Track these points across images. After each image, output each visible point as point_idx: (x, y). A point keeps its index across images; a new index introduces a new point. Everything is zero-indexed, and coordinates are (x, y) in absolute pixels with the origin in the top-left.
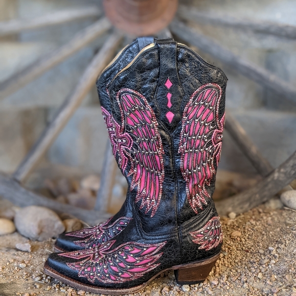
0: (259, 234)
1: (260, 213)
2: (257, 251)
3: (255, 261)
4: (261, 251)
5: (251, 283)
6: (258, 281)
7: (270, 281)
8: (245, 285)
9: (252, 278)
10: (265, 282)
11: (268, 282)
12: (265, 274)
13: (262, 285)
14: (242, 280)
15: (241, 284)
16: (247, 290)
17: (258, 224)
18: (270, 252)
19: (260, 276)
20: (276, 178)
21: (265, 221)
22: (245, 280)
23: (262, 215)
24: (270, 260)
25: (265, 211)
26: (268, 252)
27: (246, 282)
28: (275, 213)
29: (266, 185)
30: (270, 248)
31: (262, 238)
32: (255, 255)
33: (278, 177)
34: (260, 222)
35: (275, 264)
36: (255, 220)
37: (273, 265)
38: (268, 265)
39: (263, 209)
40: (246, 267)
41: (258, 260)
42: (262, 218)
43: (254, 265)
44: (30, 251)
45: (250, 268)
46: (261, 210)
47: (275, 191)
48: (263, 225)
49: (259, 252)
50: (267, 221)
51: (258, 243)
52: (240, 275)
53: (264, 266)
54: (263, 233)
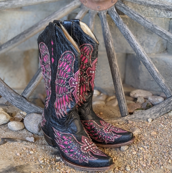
0: (166, 133)
1: (166, 119)
2: (167, 145)
3: (166, 151)
4: (169, 145)
5: (165, 166)
6: (169, 165)
8: (162, 167)
9: (166, 163)
13: (171, 167)
15: (160, 167)
16: (163, 171)
17: (165, 127)
19: (170, 161)
21: (169, 124)
22: (161, 164)
25: (169, 118)
27: (162, 165)
31: (169, 136)
32: (166, 147)
34: (166, 125)
36: (163, 124)
40: (161, 155)
41: (168, 151)
42: (167, 123)
43: (166, 154)
45: (163, 156)
46: (166, 117)
48: (168, 127)
51: (166, 139)
52: (158, 160)
54: (169, 132)
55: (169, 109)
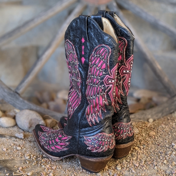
0: (166, 134)
1: (168, 120)
2: (165, 146)
3: (163, 152)
5: (159, 167)
6: (164, 165)
7: (172, 166)
8: (156, 167)
9: (160, 163)
10: (168, 166)
11: (170, 166)
12: (168, 161)
13: (166, 168)
14: (154, 164)
15: (153, 167)
16: (157, 171)
17: (166, 127)
18: (173, 147)
19: (165, 162)
21: (171, 125)
22: (155, 164)
23: (169, 121)
24: (172, 152)
25: (172, 119)
27: (156, 165)
29: (173, 102)
30: (173, 144)
31: (169, 136)
32: (163, 148)
34: (168, 126)
35: (175, 155)
36: (165, 124)
37: (174, 155)
38: (171, 155)
39: (171, 118)
40: (157, 156)
41: (165, 151)
42: (169, 123)
43: (162, 155)
45: (159, 156)
46: (169, 118)
48: (169, 128)
49: (166, 146)
50: (172, 126)
51: (165, 140)
52: (153, 161)
53: (168, 155)
54: (169, 133)
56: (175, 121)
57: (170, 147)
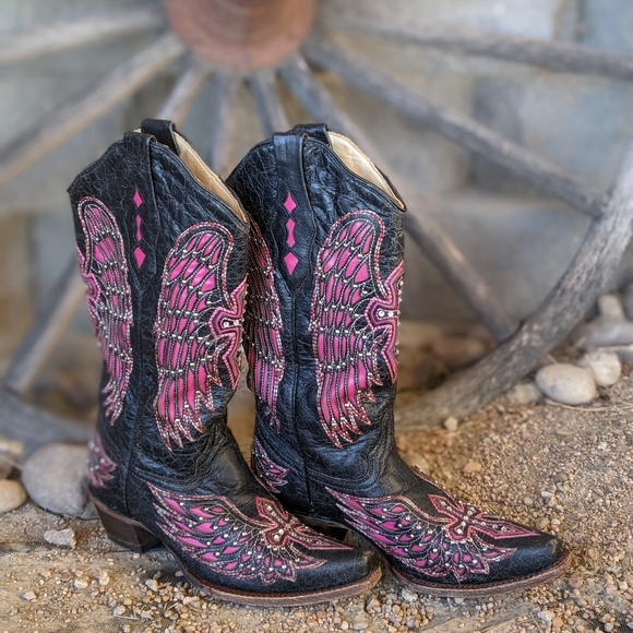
0: (513, 463)
1: (500, 413)
2: (520, 502)
4: (528, 501)
17: (506, 440)
18: (545, 503)
20: (525, 344)
21: (517, 432)
23: (506, 417)
24: (550, 520)
25: (511, 410)
26: (541, 500)
28: (531, 412)
30: (545, 494)
31: (522, 470)
32: (519, 509)
33: (529, 341)
34: (508, 436)
35: (560, 526)
36: (496, 431)
37: (558, 530)
39: (507, 405)
42: (509, 426)
44: (73, 543)
46: (502, 408)
47: (525, 369)
48: (514, 441)
49: (523, 503)
50: (521, 433)
51: (516, 482)
54: (521, 459)
55: (507, 381)
56: (521, 416)
57: (538, 505)
